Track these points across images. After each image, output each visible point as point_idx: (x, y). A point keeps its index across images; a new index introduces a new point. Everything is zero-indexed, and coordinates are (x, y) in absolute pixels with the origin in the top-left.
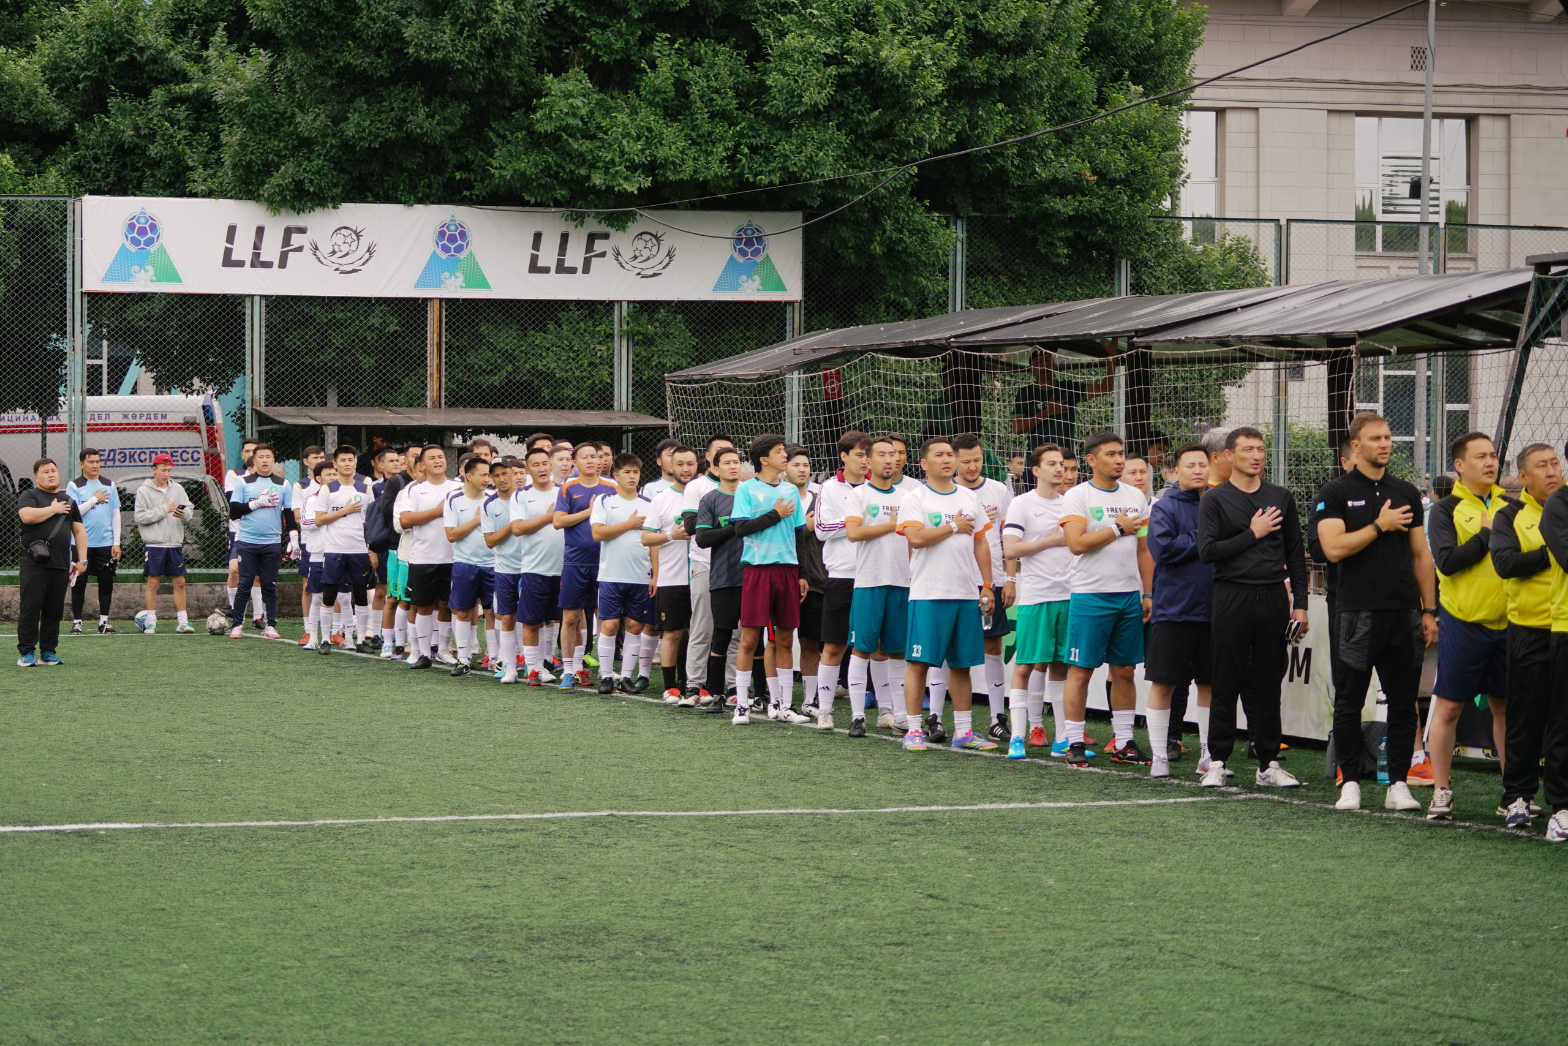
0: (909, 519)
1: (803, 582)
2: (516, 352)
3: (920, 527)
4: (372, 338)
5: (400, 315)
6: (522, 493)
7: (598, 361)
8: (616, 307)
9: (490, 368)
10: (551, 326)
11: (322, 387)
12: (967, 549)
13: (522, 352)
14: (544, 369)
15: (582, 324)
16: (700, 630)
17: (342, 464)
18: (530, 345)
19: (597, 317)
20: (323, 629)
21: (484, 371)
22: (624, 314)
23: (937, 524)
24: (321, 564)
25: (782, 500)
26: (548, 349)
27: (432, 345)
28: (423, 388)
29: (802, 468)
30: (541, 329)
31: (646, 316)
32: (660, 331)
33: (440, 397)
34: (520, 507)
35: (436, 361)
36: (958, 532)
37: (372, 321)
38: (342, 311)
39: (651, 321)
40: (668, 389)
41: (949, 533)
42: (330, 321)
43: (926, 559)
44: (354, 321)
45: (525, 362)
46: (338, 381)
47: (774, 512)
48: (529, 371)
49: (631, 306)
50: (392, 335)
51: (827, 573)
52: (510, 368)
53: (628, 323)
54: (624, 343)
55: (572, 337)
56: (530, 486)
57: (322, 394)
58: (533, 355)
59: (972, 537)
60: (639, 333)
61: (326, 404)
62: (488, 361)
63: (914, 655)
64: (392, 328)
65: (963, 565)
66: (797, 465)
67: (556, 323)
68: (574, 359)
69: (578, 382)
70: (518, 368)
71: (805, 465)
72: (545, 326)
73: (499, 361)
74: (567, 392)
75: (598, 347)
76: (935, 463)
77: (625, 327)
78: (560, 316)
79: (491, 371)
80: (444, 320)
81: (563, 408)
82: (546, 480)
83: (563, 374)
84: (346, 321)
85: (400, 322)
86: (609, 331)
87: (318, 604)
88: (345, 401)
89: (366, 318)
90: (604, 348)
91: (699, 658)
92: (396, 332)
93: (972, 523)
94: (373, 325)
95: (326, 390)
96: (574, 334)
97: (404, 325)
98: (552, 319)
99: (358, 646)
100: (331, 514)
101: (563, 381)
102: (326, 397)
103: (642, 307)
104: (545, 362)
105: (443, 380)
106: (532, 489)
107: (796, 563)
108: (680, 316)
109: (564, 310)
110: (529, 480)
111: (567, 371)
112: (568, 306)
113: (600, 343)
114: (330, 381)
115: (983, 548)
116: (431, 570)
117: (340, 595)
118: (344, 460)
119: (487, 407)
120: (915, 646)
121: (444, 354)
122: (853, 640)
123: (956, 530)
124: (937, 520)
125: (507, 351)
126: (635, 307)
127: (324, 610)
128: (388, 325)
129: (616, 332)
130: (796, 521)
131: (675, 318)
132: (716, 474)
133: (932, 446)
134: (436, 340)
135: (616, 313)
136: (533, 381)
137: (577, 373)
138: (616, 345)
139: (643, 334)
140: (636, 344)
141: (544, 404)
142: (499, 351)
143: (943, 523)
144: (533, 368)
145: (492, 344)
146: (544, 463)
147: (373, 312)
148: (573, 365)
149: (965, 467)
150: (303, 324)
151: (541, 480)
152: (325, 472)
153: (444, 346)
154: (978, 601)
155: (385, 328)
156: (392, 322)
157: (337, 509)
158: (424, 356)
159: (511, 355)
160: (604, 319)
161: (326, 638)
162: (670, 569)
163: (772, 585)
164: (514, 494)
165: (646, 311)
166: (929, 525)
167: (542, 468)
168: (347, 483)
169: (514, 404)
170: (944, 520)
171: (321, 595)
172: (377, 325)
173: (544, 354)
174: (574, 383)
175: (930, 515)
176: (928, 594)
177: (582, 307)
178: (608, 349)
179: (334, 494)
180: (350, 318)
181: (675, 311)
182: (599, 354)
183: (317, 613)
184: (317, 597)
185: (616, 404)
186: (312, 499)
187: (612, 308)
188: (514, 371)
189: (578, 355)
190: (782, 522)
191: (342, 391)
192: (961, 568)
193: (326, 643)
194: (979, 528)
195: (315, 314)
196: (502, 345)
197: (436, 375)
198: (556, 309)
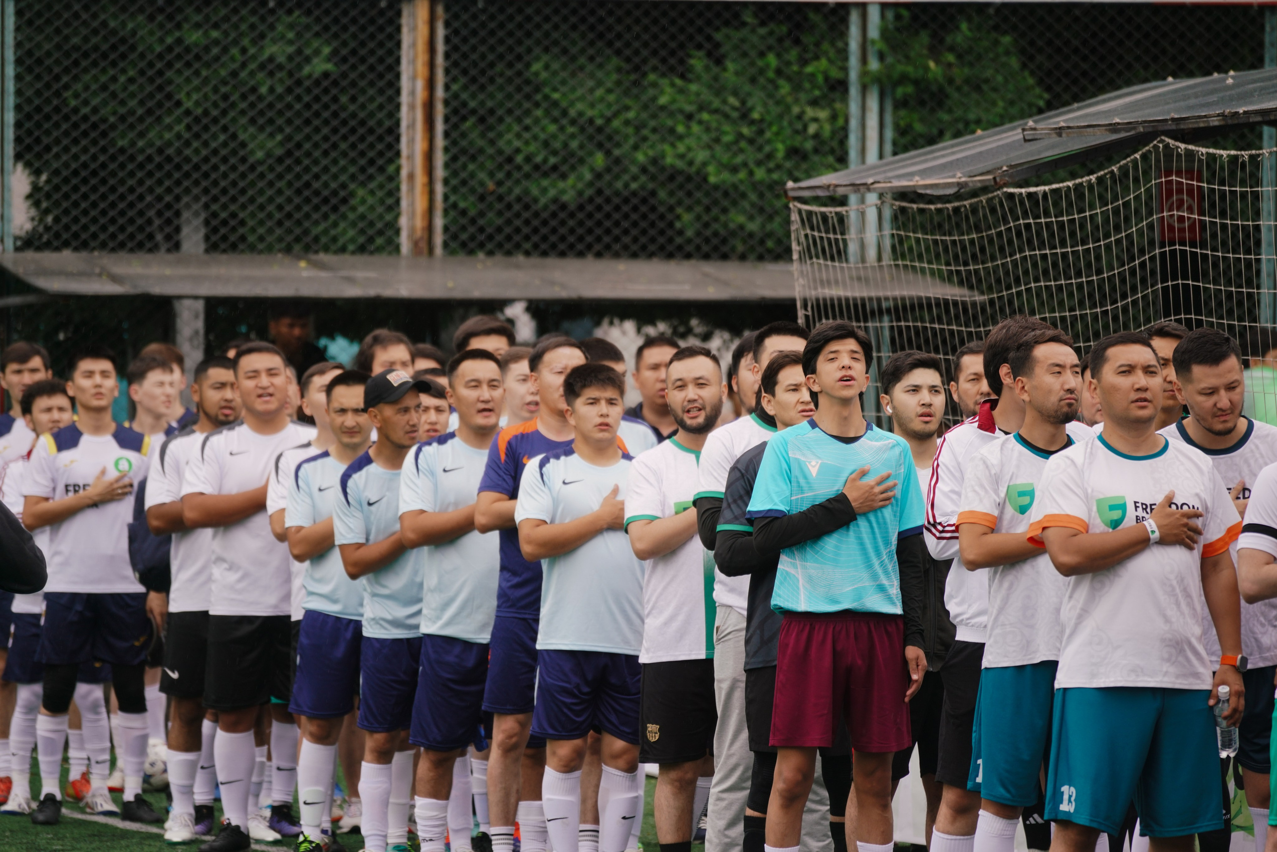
0: (1055, 511)
1: (913, 652)
2: (616, 123)
3: (1082, 528)
4: (272, 90)
5: (336, 36)
6: (431, 451)
7: (809, 145)
8: (854, 18)
9: (552, 160)
10: (698, 62)
11: (169, 206)
12: (1181, 580)
13: (627, 123)
14: (680, 164)
15: (772, 60)
16: (733, 761)
17: (85, 383)
18: (645, 107)
19: (807, 39)
20: (43, 768)
21: (537, 167)
22: (874, 33)
23: (1115, 524)
24: (37, 617)
25: (864, 473)
26: (690, 117)
27: (412, 107)
28: (390, 208)
29: (925, 396)
30: (672, 69)
31: (925, 38)
32: (960, 73)
33: (430, 228)
34: (423, 482)
35: (420, 146)
36: (1164, 541)
37: (271, 49)
38: (198, 26)
39: (934, 51)
40: (795, 217)
41: (1141, 544)
42: (170, 49)
43: (1092, 598)
44: (225, 50)
45: (636, 147)
46: (206, 191)
47: (841, 500)
48: (644, 170)
49: (890, 15)
50: (317, 83)
51: (952, 629)
52: (599, 160)
53: (881, 57)
54: (873, 104)
55: (747, 88)
56: (452, 435)
57: (169, 222)
58: (654, 130)
59: (1196, 554)
60: (904, 79)
61: (177, 246)
62: (546, 144)
63: (1065, 807)
64: (320, 66)
65: (1172, 612)
66: (916, 389)
67: (709, 54)
68: (751, 141)
69: (761, 196)
70: (617, 161)
71: (933, 389)
72: (682, 62)
73: (574, 144)
74: (737, 218)
75: (810, 112)
76: (1114, 389)
77: (874, 65)
78: (718, 36)
79: (555, 168)
80: (441, 48)
81: (725, 257)
82: (491, 421)
83: (726, 176)
84: (207, 49)
85: (335, 52)
86: (835, 73)
87: (30, 710)
88: (224, 238)
89: (254, 42)
90: (823, 114)
91: (731, 824)
92: (326, 75)
93: (1199, 522)
94: (271, 59)
95: (178, 214)
96: (753, 80)
97: (344, 60)
98: (699, 47)
99: (126, 805)
100: (61, 500)
101: (726, 194)
102: (178, 230)
103: (915, 18)
104: (681, 148)
105: (439, 189)
106: (455, 444)
107: (899, 610)
108: (1007, 40)
109: (727, 23)
110: (454, 422)
111: (734, 170)
112: (737, 16)
113: (814, 103)
114: (187, 191)
115: (1222, 578)
116: (246, 629)
117: (82, 689)
118: (90, 374)
119: (544, 254)
120: (1065, 789)
121: (440, 127)
122: (979, 779)
123: (1156, 535)
124: (1116, 515)
125: (591, 121)
126: (898, 17)
127: (44, 723)
128: (308, 60)
129: (853, 75)
130: (900, 516)
131: (996, 43)
132: (770, 410)
133: (1112, 352)
134: (421, 93)
135: (854, 31)
136: (653, 193)
137: (760, 174)
138: (854, 108)
139: (916, 83)
140: (901, 104)
141: (680, 248)
142: (573, 122)
143: (1130, 521)
144: (654, 161)
145: (555, 104)
146: (492, 384)
147: (272, 27)
148: (751, 155)
149: (1207, 402)
150: (104, 56)
151: (480, 420)
152: (41, 403)
153: (440, 110)
154: (1208, 694)
155: (300, 67)
156: (317, 52)
157: (76, 488)
158: (394, 132)
159: (600, 130)
160: (826, 46)
161: (50, 786)
162: (666, 623)
163: (836, 655)
164: (413, 450)
165: (925, 26)
166: (1099, 526)
167: (485, 393)
168: (97, 430)
169: (608, 247)
170: (1131, 513)
171: (38, 688)
172: (281, 59)
173: (680, 129)
174: (753, 197)
175: (1099, 502)
176: (1093, 676)
177: (772, 17)
178: (834, 117)
179: (68, 455)
180: (216, 42)
181: (996, 28)
182: (812, 129)
183: (30, 729)
184: (26, 694)
185: (853, 248)
186: (17, 468)
187: (845, 21)
188: (608, 170)
189: (761, 132)
190: (862, 522)
191: (215, 215)
192: (1167, 620)
193: (50, 798)
194: (1213, 533)
195: (134, 33)
196: (580, 106)
197: (420, 179)
198: (709, 23)
